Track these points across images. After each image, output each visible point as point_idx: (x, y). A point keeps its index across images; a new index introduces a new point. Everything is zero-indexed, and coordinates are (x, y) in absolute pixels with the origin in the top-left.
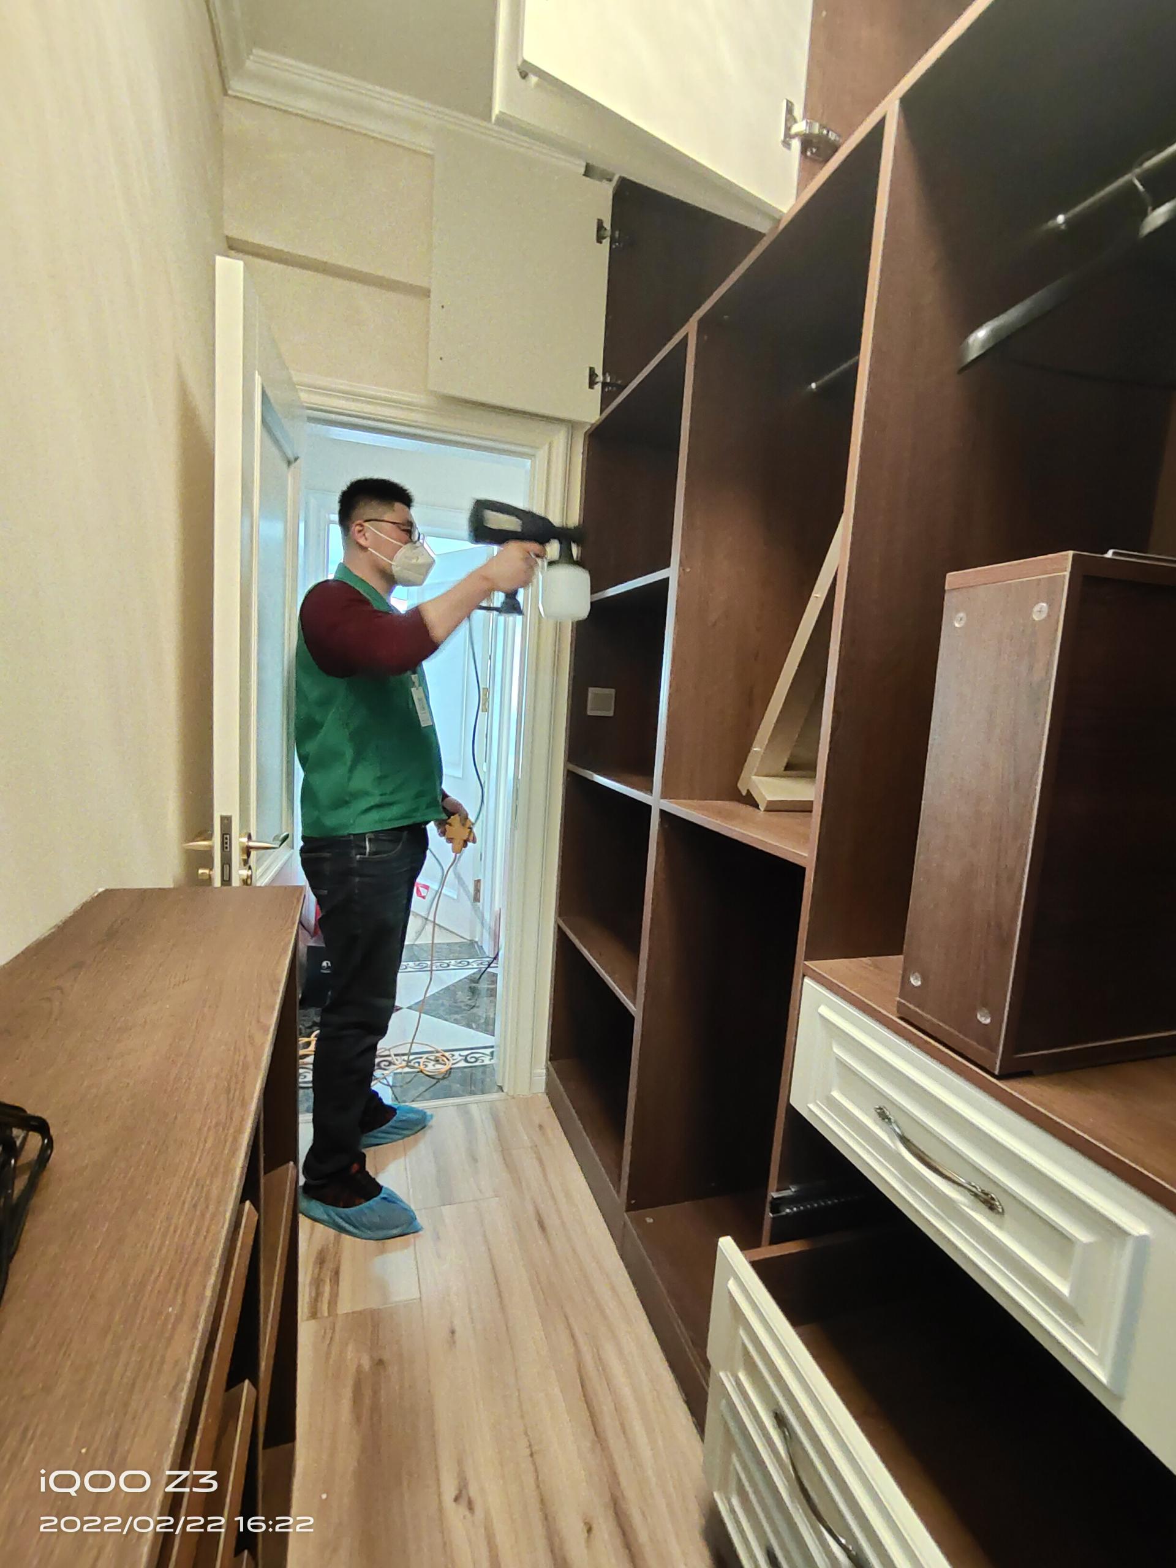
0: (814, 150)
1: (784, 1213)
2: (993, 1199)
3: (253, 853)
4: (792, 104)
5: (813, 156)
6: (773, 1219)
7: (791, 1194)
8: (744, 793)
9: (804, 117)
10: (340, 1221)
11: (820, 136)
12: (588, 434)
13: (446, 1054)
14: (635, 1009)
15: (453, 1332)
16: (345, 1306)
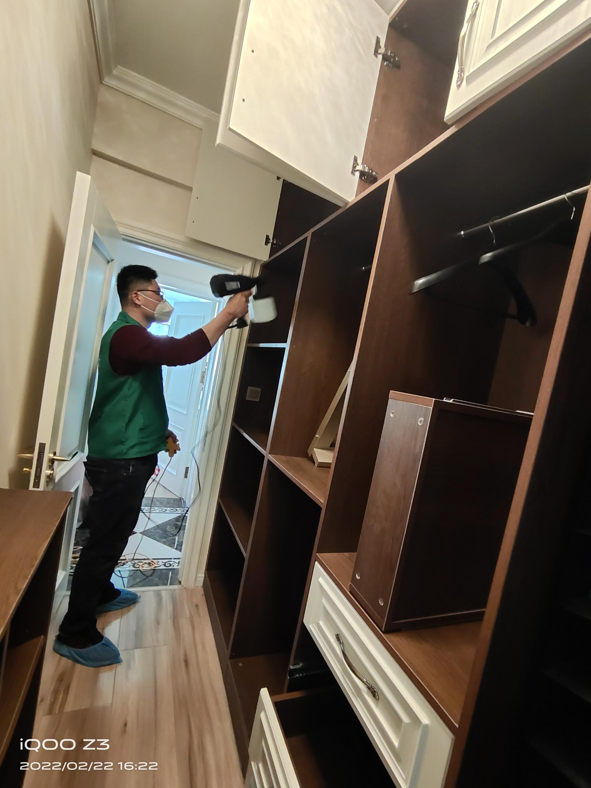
0: (366, 177)
1: (295, 677)
2: (375, 691)
3: (56, 463)
4: (357, 158)
5: (365, 180)
6: (289, 679)
7: (300, 667)
8: (310, 456)
9: (362, 164)
10: (76, 656)
11: (368, 173)
12: (262, 265)
13: (154, 561)
14: (246, 555)
15: (126, 725)
16: (69, 707)
